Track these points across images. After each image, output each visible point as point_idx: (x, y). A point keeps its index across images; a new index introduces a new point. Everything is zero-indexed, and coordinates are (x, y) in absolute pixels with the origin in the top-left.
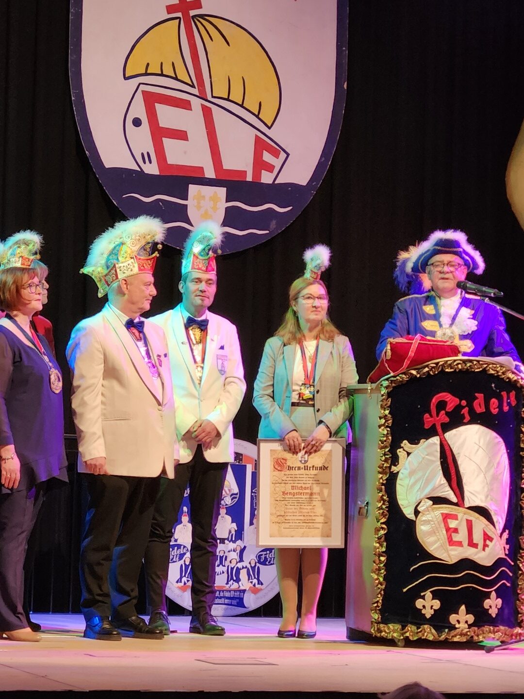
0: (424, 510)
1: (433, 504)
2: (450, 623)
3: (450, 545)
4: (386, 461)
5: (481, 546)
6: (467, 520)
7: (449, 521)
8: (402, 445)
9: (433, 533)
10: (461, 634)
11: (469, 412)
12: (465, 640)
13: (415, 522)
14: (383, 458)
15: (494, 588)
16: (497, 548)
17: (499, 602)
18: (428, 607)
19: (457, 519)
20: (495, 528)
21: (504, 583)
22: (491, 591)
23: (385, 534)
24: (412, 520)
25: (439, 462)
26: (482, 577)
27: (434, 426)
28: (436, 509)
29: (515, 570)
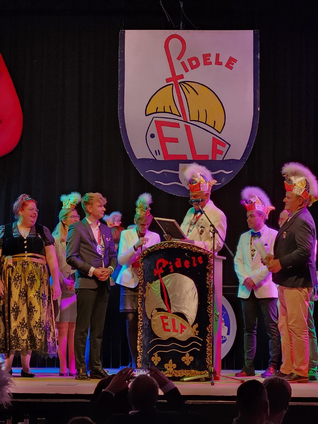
0: (154, 315)
1: (157, 312)
2: (164, 368)
3: (164, 331)
5: (179, 331)
6: (172, 319)
7: (164, 319)
8: (147, 284)
9: (157, 325)
10: (170, 373)
11: (173, 267)
12: (171, 376)
15: (188, 352)
16: (190, 332)
17: (192, 358)
18: (156, 361)
19: (167, 319)
20: (188, 323)
21: (195, 349)
22: (186, 353)
23: (141, 326)
24: (150, 319)
25: (160, 292)
26: (180, 346)
27: (158, 274)
28: (159, 314)
29: (204, 343)
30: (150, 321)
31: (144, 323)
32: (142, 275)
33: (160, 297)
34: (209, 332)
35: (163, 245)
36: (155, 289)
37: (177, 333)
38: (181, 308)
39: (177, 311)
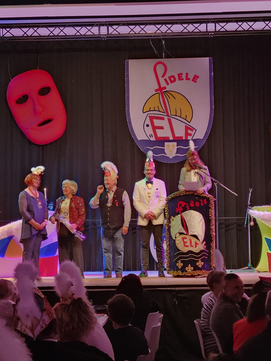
0: (177, 237)
1: (180, 235)
2: (186, 270)
3: (185, 247)
4: (168, 222)
5: (194, 246)
6: (190, 239)
7: (184, 239)
8: (171, 218)
9: (180, 243)
10: (189, 273)
11: (189, 207)
12: (190, 275)
13: (175, 240)
14: (167, 222)
15: (200, 259)
16: (201, 247)
17: (203, 263)
18: (180, 266)
19: (186, 239)
20: (200, 241)
21: (204, 257)
22: (199, 260)
23: (169, 244)
24: (174, 240)
25: (181, 222)
26: (195, 256)
27: (179, 211)
28: (181, 236)
29: (210, 253)
30: (174, 241)
31: (170, 242)
32: (167, 212)
33: (181, 225)
34: (212, 246)
35: (182, 193)
36: (178, 221)
37: (193, 248)
38: (195, 232)
39: (192, 234)
